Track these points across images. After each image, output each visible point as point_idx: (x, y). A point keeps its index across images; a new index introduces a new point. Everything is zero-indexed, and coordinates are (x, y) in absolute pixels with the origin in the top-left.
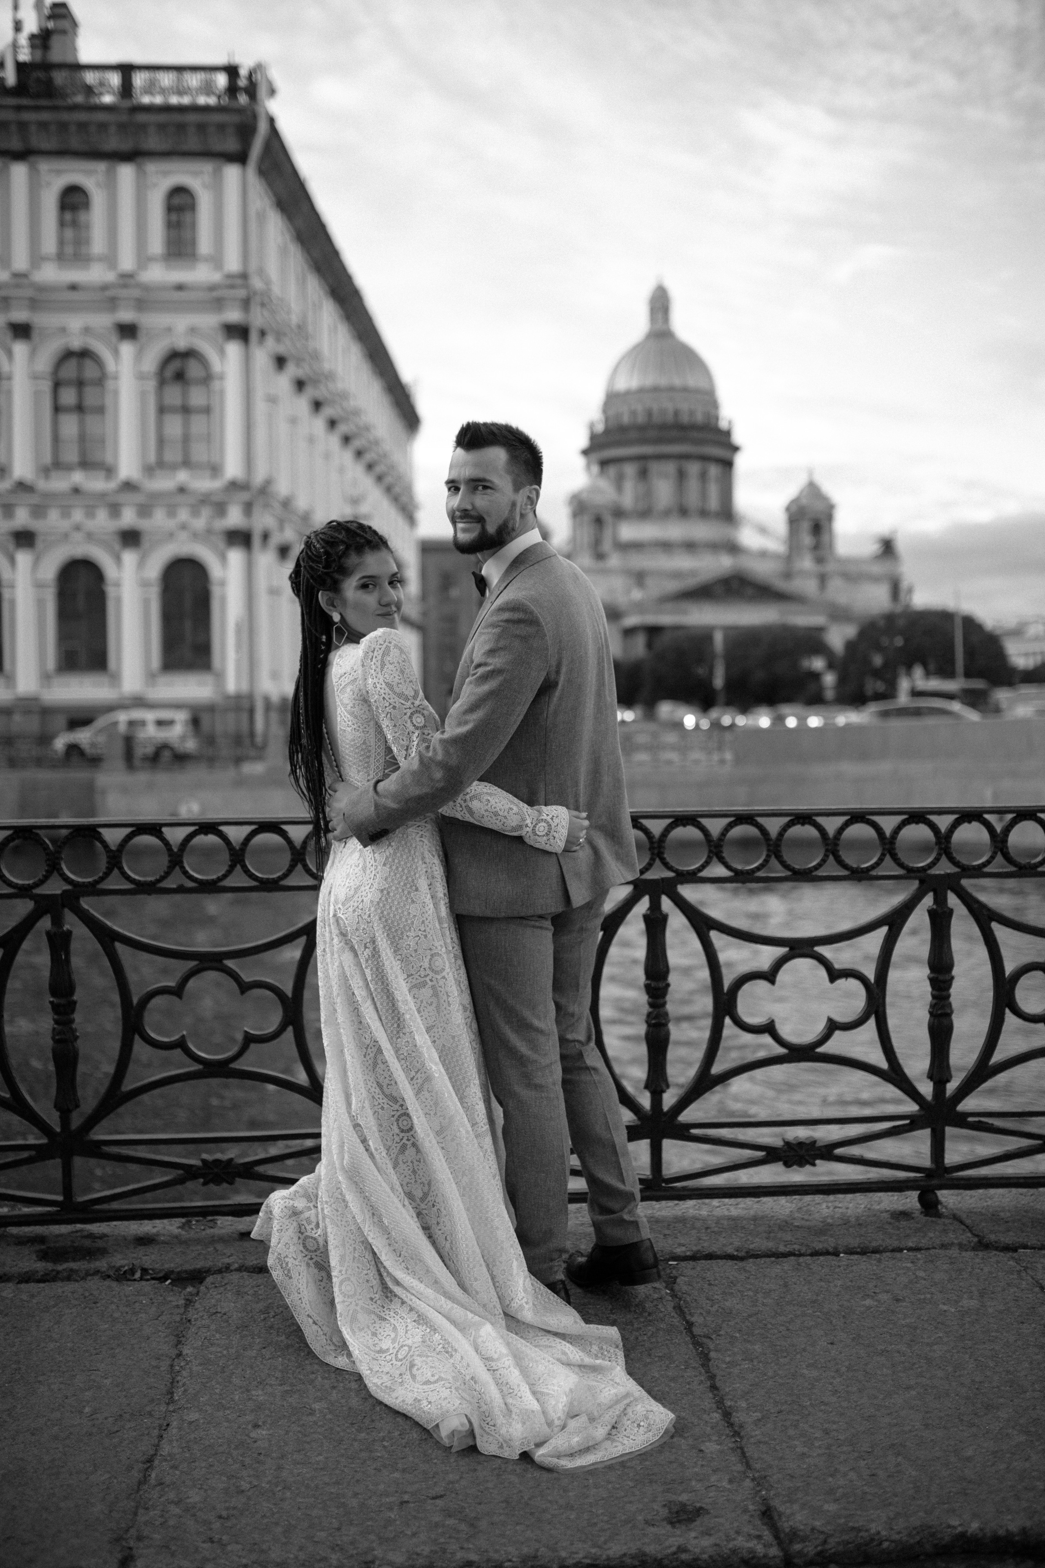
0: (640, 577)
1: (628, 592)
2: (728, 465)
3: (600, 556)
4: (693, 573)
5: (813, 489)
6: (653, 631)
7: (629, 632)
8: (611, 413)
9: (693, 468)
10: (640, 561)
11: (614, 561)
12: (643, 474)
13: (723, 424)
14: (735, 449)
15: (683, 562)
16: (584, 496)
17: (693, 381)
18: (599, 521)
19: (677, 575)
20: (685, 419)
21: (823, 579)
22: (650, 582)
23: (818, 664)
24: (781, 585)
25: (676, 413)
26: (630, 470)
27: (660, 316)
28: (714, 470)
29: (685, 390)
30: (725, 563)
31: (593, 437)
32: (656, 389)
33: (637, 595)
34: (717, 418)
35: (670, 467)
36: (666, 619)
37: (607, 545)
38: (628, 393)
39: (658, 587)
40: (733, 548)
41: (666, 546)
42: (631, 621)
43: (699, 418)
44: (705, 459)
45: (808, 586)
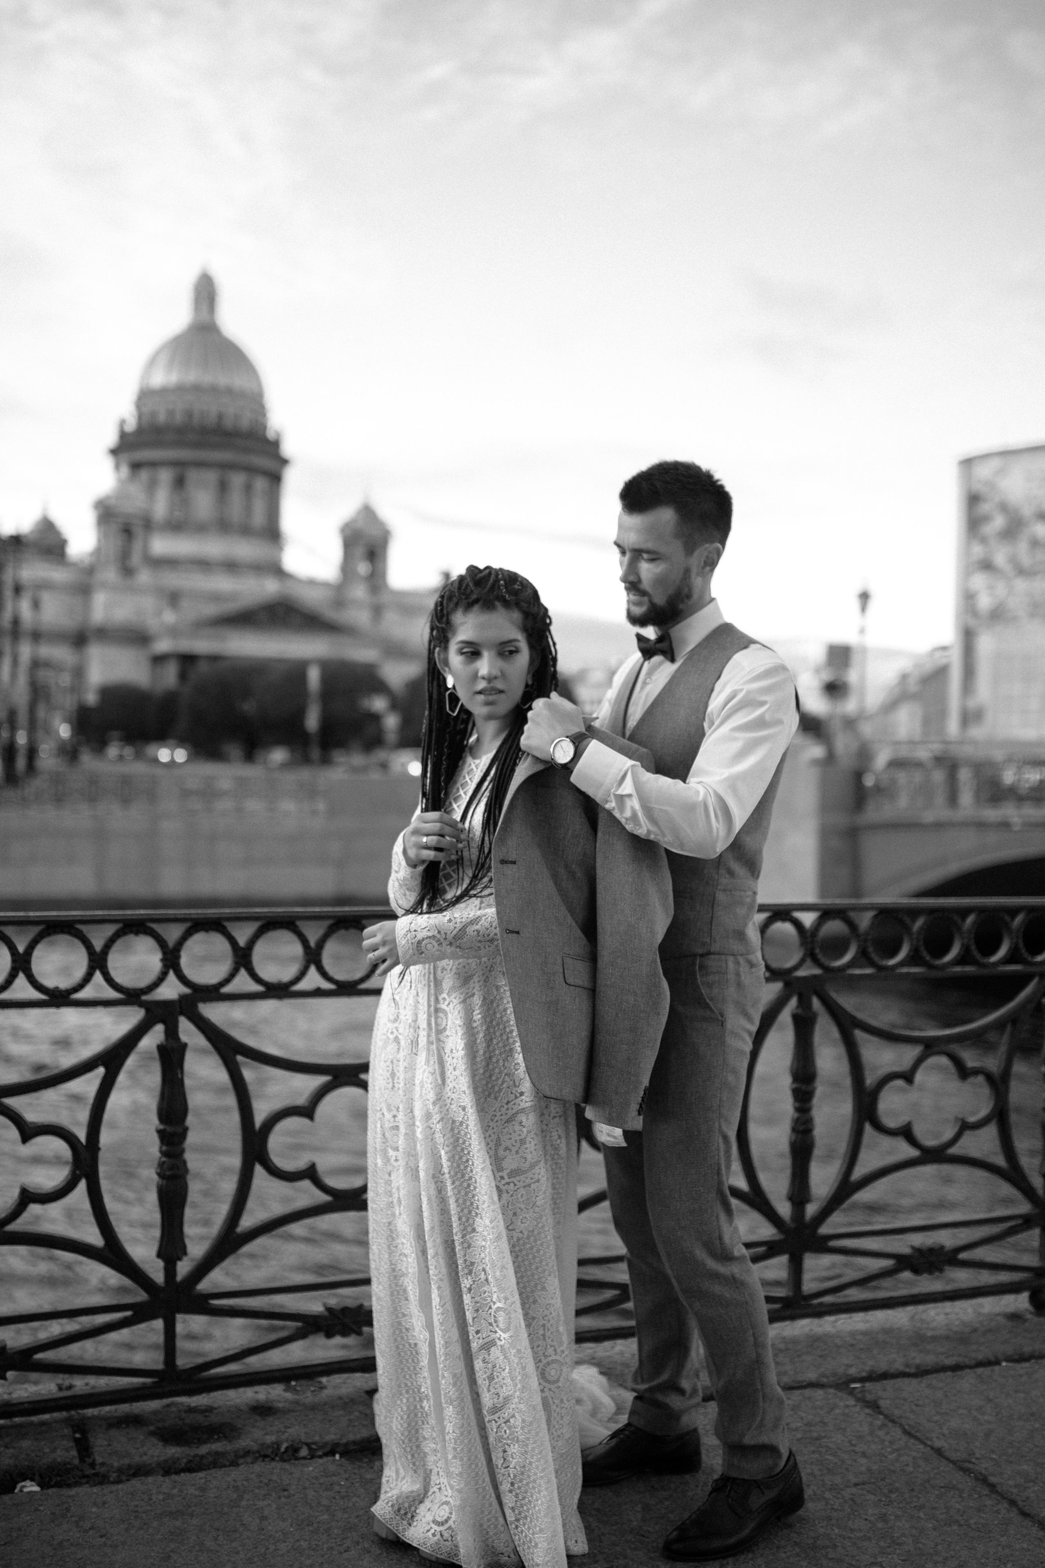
0: (174, 598)
1: (159, 613)
2: (275, 479)
3: (127, 571)
4: (233, 596)
5: (368, 512)
6: (187, 660)
7: (159, 660)
8: (145, 410)
9: (237, 480)
10: (173, 580)
11: (144, 577)
12: (180, 483)
13: (270, 435)
14: (284, 462)
15: (223, 583)
16: (113, 502)
17: (239, 382)
18: (127, 531)
19: (216, 597)
20: (228, 423)
21: (377, 611)
22: (185, 604)
23: (379, 704)
24: (330, 614)
25: (220, 416)
26: (165, 476)
27: (205, 308)
28: (260, 484)
29: (229, 391)
30: (270, 587)
31: (123, 435)
32: (197, 388)
33: (169, 617)
34: (265, 428)
35: (211, 477)
36: (202, 645)
37: (136, 558)
38: (163, 392)
39: (193, 610)
40: (278, 571)
41: (203, 565)
42: (163, 646)
43: (245, 423)
44: (251, 470)
45: (360, 617)
